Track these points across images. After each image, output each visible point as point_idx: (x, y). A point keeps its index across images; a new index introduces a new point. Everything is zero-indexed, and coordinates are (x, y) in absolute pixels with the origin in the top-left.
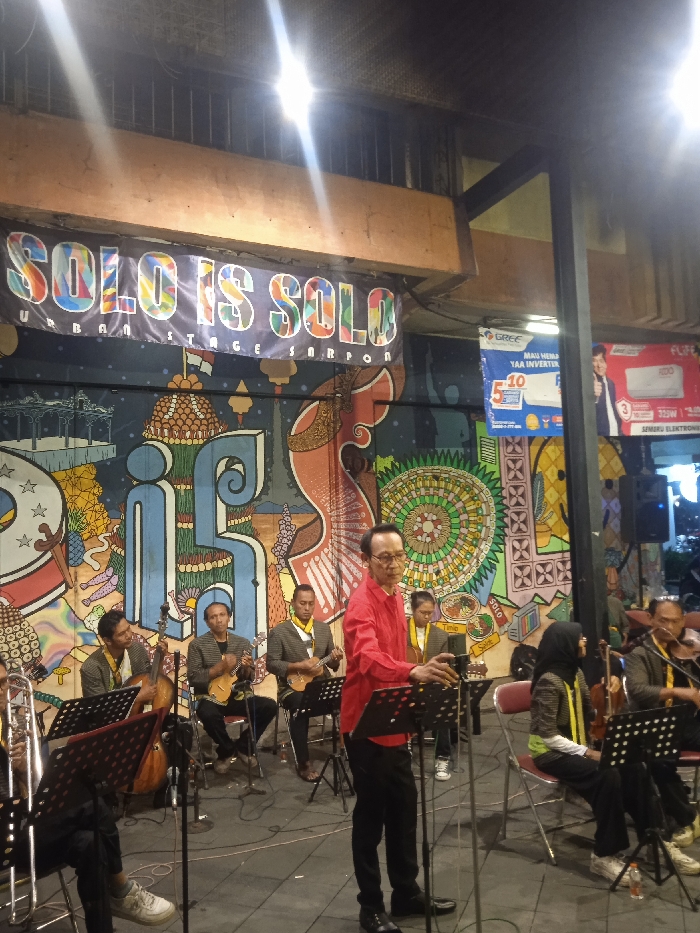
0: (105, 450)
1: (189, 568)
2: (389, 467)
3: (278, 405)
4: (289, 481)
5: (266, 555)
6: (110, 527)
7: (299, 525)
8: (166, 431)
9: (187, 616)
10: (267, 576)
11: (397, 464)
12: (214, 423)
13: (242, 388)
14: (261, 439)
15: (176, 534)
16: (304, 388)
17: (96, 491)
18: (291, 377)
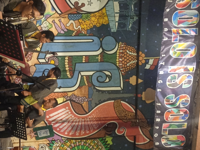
0: (114, 27)
1: (67, 61)
2: (108, 143)
3: (133, 96)
4: (102, 101)
5: (71, 91)
6: (84, 30)
7: (83, 105)
8: (122, 51)
9: (47, 60)
10: (63, 92)
11: (109, 146)
12: (126, 70)
13: (140, 81)
14: (119, 89)
15: (81, 56)
16: (140, 106)
17: (98, 25)
18: (145, 101)
